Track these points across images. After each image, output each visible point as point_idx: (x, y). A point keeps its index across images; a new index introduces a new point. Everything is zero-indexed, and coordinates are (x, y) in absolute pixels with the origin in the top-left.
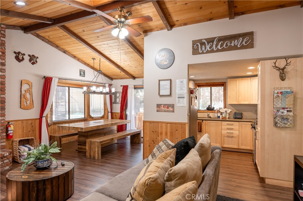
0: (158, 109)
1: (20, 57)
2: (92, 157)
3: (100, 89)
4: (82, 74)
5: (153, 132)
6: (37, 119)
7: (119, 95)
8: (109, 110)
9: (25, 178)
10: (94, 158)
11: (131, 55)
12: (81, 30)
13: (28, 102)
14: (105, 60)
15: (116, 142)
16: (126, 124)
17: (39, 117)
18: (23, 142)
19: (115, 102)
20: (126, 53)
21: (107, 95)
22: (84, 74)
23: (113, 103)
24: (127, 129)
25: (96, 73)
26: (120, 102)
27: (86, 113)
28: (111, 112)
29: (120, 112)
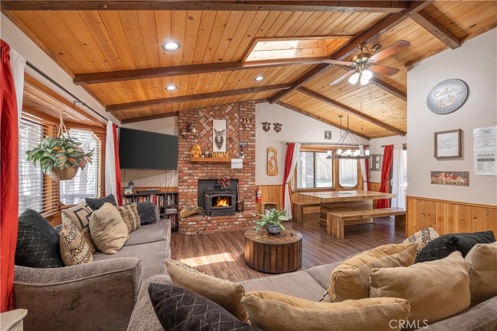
0: (435, 179)
1: (267, 127)
2: (333, 234)
3: (348, 152)
4: (328, 136)
5: (424, 214)
6: (281, 185)
7: (380, 160)
8: (365, 179)
9: (257, 238)
10: (335, 236)
11: (392, 102)
12: (320, 87)
13: (273, 169)
14: (355, 116)
15: (372, 222)
16: (390, 200)
17: (282, 184)
18: (269, 206)
19: (374, 169)
20: (383, 101)
21: (361, 160)
22: (331, 136)
23: (371, 170)
24: (392, 206)
25: (343, 132)
26: (381, 169)
27: (334, 182)
28: (368, 182)
29: (380, 182)
